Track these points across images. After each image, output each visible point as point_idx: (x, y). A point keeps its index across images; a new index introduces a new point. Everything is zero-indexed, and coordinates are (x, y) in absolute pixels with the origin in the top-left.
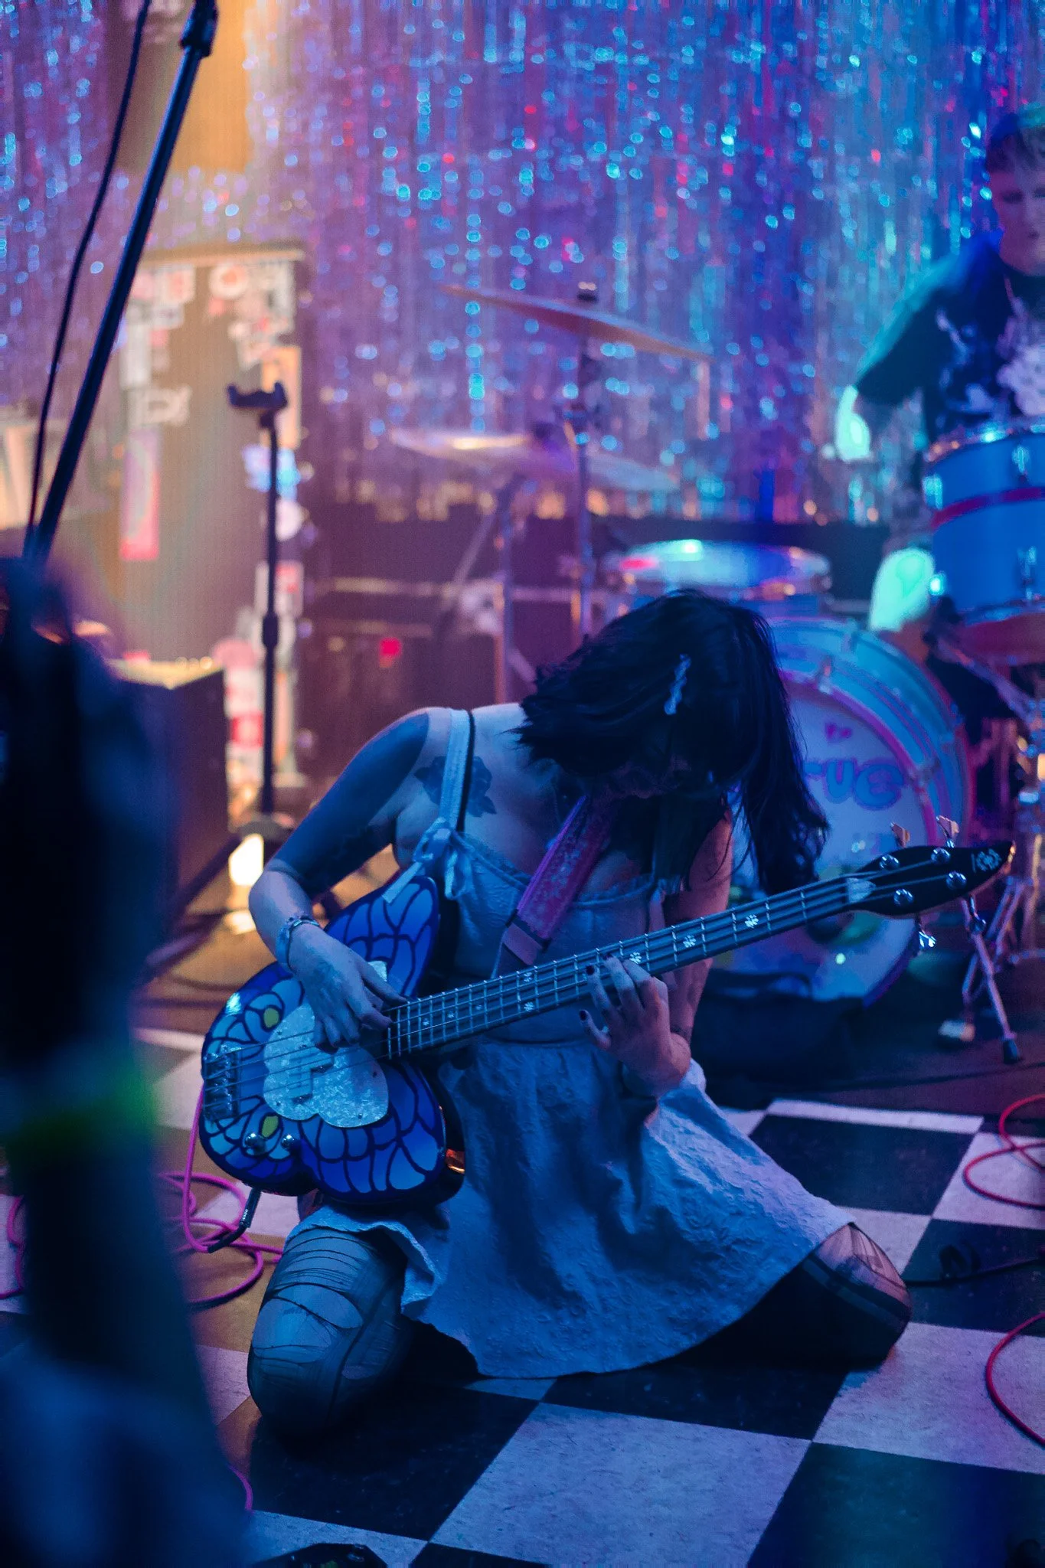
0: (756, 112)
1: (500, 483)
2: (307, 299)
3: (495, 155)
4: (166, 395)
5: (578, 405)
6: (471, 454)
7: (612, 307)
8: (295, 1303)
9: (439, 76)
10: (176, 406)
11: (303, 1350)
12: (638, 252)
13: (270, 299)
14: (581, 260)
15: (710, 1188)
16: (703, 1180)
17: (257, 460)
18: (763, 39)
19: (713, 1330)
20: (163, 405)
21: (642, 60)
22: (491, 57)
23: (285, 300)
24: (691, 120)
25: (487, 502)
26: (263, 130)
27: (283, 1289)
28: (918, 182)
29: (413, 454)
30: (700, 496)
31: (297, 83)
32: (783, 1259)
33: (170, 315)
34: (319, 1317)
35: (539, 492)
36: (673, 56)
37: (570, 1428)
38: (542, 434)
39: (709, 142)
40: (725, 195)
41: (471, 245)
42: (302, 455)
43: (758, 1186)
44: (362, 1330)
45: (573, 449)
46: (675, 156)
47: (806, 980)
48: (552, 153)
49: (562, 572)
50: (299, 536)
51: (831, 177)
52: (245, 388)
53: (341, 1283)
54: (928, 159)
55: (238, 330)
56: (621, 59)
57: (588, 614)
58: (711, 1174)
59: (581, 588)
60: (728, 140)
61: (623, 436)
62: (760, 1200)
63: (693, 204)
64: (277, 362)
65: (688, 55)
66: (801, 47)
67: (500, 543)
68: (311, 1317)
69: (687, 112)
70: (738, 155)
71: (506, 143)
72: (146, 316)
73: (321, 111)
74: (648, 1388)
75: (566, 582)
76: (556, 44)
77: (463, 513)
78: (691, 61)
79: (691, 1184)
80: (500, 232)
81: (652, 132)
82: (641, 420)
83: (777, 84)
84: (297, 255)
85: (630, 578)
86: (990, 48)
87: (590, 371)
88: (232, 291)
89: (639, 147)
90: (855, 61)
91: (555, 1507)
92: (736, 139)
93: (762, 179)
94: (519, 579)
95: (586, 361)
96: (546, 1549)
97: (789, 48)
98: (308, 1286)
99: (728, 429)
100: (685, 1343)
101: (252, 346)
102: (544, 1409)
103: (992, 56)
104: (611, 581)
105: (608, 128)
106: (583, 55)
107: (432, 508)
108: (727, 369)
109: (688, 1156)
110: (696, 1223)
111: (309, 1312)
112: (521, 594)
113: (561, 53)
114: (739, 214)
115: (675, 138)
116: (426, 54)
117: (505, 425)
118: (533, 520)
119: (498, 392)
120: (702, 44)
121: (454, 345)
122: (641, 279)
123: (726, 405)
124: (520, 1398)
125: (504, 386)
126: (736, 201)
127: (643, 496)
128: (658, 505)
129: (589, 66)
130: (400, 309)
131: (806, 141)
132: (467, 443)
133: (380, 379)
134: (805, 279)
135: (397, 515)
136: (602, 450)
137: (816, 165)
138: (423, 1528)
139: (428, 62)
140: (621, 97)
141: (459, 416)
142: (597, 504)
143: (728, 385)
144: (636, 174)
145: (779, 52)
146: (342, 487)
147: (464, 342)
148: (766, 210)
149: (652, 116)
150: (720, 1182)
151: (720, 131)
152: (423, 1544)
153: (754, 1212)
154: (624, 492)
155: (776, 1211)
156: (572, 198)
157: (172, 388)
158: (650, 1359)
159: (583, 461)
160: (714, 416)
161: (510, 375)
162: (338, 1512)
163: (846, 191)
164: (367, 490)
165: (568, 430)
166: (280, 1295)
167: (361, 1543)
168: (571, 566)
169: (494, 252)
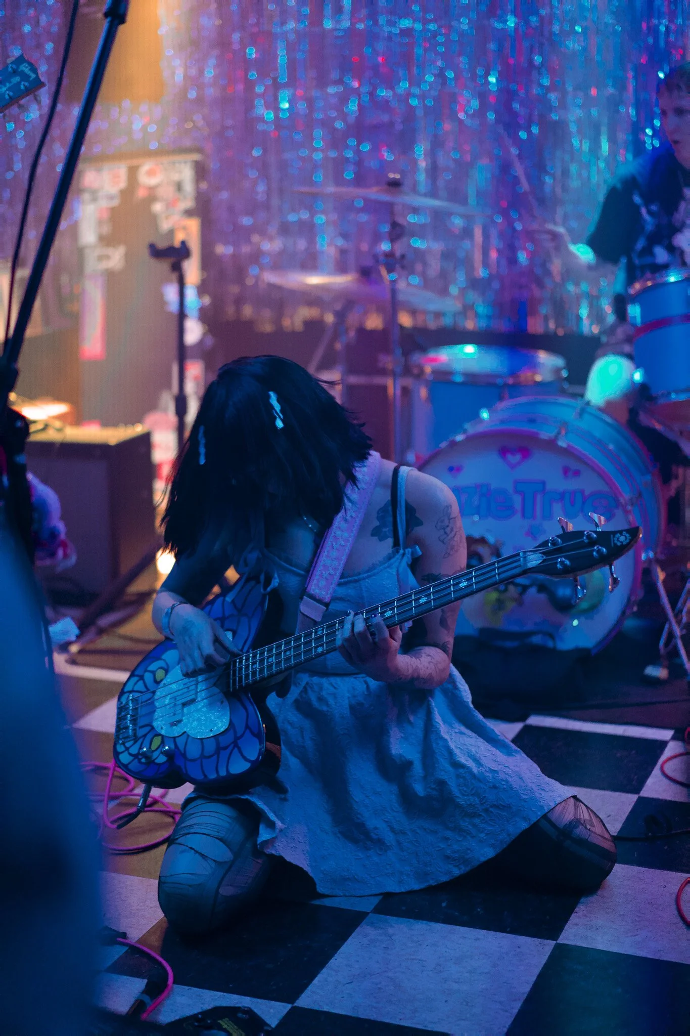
0: (512, 61)
1: (338, 307)
2: (204, 186)
3: (332, 90)
4: (110, 251)
5: (390, 255)
6: (316, 287)
7: (414, 189)
8: (187, 846)
9: (292, 37)
10: (116, 258)
11: (193, 877)
12: (432, 154)
13: (179, 187)
14: (392, 158)
15: (475, 770)
16: (471, 764)
17: (171, 293)
18: (516, 13)
19: (476, 864)
20: (108, 257)
21: (432, 27)
22: (328, 24)
23: (189, 187)
24: (467, 67)
25: (330, 318)
26: (173, 73)
27: (180, 837)
28: (622, 110)
29: (279, 288)
30: (477, 315)
31: (195, 43)
32: (525, 819)
33: (111, 198)
34: (203, 855)
35: (366, 313)
36: (454, 23)
37: (390, 931)
38: (366, 274)
39: (481, 81)
40: (491, 116)
41: (316, 149)
42: (202, 289)
43: (508, 770)
44: (232, 863)
45: (387, 283)
46: (457, 90)
47: (552, 637)
48: (371, 88)
49: (381, 365)
50: (201, 342)
51: (563, 105)
52: (162, 245)
53: (218, 832)
54: (630, 95)
55: (158, 207)
56: (418, 26)
57: (398, 392)
58: (477, 761)
59: (394, 374)
60: (492, 79)
61: (423, 275)
62: (510, 779)
63: (469, 122)
64: (185, 228)
65: (464, 24)
66: (542, 19)
67: (338, 346)
68: (197, 854)
69: (464, 62)
70: (499, 90)
71: (340, 82)
72: (94, 199)
73: (212, 62)
74: (444, 905)
75: (383, 372)
76: (373, 16)
77: (313, 327)
78: (466, 27)
79: (463, 766)
80: (336, 141)
81: (441, 75)
82: (435, 266)
83: (526, 44)
84: (196, 157)
85: (428, 369)
86: (671, 21)
87: (397, 232)
88: (153, 181)
89: (431, 84)
90: (578, 29)
91: (380, 983)
92: (497, 79)
93: (516, 106)
94: (351, 370)
95: (395, 225)
96: (374, 1010)
97: (534, 20)
98: (196, 834)
99: (494, 272)
100: (456, 872)
101: (167, 218)
102: (372, 917)
103: (673, 27)
104: (415, 371)
105: (409, 72)
106: (391, 23)
107: (292, 323)
108: (494, 233)
109: (461, 749)
110: (465, 791)
111: (196, 852)
112: (353, 380)
113: (376, 23)
114: (501, 130)
115: (457, 78)
116: (283, 23)
117: (341, 268)
118: (362, 331)
119: (336, 246)
120: (474, 15)
121: (305, 215)
122: (434, 171)
123: (494, 255)
124: (356, 911)
125: (340, 242)
126: (498, 121)
127: (438, 315)
128: (447, 321)
129: (396, 31)
130: (269, 193)
131: (546, 82)
132: (314, 280)
133: (255, 238)
134: (547, 173)
135: (268, 328)
136: (409, 284)
137: (553, 97)
138: (290, 995)
139: (284, 29)
140: (419, 51)
141: (310, 263)
142: (405, 320)
143: (495, 242)
144: (429, 102)
145: (527, 22)
146: (230, 310)
147: (313, 213)
148: (520, 128)
149: (440, 63)
150: (482, 766)
151: (487, 74)
152: (289, 1006)
153: (505, 787)
154: (425, 312)
155: (521, 787)
156: (385, 118)
157: (114, 247)
158: (432, 883)
159: (394, 292)
160: (486, 264)
161: (345, 236)
162: (231, 986)
163: (574, 114)
164: (248, 311)
165: (383, 271)
166: (178, 841)
167: (246, 1005)
168: (388, 361)
169: (333, 154)
